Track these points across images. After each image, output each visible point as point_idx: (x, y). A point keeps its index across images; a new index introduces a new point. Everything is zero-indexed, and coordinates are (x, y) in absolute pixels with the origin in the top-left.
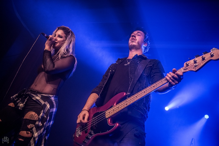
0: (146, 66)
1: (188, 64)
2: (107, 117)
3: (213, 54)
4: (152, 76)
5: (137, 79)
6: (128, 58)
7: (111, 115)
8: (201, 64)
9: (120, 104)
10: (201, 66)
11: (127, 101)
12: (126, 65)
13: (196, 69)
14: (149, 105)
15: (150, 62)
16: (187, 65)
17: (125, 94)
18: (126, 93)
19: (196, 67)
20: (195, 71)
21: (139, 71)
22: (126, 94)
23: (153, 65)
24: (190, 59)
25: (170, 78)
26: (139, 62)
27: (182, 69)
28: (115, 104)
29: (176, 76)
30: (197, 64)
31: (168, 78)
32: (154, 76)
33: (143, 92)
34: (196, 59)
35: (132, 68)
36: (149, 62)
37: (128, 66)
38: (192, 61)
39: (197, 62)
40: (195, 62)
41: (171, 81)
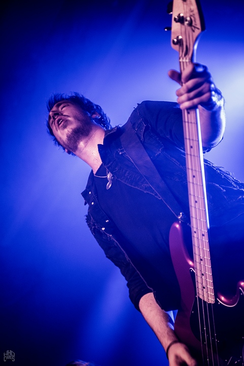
0: (140, 138)
2: (211, 300)
4: (168, 137)
5: (158, 176)
6: (95, 173)
7: (210, 287)
8: (192, 7)
9: (196, 250)
11: (195, 230)
12: (109, 185)
13: (199, 26)
14: (236, 183)
15: (134, 124)
16: (179, 42)
17: (177, 226)
18: (177, 221)
20: (200, 30)
21: (140, 163)
22: (178, 223)
23: (146, 121)
24: (170, 29)
25: (189, 99)
26: (121, 151)
28: (191, 263)
29: (190, 83)
31: (187, 104)
32: (171, 131)
33: (193, 180)
34: (175, 14)
35: (125, 173)
36: (134, 128)
37: (114, 181)
38: (176, 26)
39: (183, 17)
40: (181, 20)
41: (196, 101)
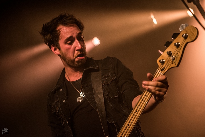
1: (162, 61)
3: (186, 35)
8: (178, 53)
10: (180, 57)
13: (177, 63)
16: (163, 63)
19: (175, 60)
20: (176, 66)
27: (158, 71)
30: (174, 56)
33: (127, 126)
34: (168, 49)
39: (172, 53)
40: (170, 54)
